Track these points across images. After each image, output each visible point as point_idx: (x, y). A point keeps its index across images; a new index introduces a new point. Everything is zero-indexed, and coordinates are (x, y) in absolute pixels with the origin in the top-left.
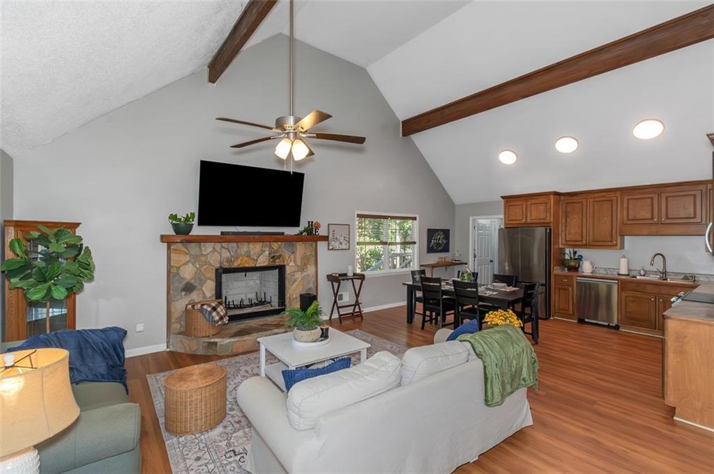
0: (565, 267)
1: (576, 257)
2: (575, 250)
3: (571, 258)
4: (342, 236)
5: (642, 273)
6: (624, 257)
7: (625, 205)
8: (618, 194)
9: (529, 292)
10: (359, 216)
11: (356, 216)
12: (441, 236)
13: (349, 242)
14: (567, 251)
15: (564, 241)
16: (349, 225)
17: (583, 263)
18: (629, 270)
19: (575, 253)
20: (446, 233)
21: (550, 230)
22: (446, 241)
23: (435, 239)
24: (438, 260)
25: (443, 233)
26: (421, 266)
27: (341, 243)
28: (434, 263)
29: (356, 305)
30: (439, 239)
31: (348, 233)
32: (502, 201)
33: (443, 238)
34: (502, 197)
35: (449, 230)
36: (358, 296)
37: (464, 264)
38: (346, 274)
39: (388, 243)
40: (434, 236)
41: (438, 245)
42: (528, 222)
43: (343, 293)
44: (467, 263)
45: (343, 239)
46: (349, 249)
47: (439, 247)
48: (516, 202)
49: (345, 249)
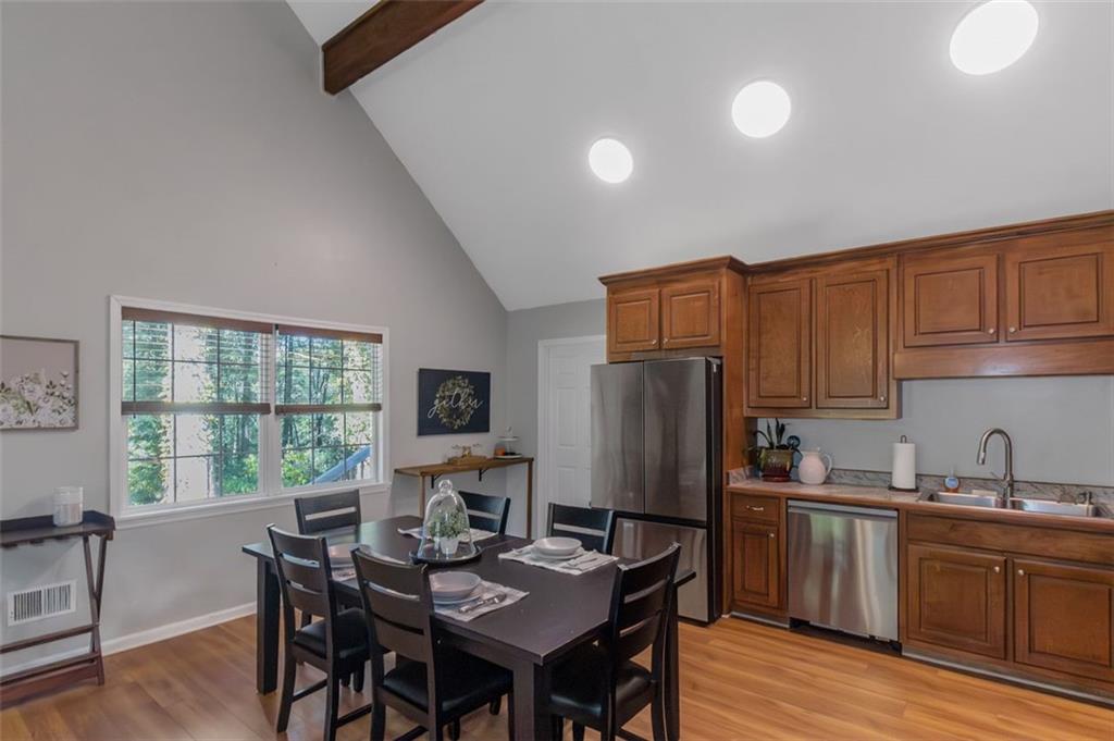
0: (759, 469)
1: (784, 441)
2: (781, 421)
3: (771, 444)
4: (36, 380)
5: (950, 483)
6: (904, 439)
7: (909, 294)
8: (891, 263)
9: (628, 599)
10: (129, 313)
11: (116, 313)
12: (463, 390)
13: (75, 404)
14: (762, 425)
15: (753, 397)
16: (76, 343)
17: (801, 457)
18: (918, 476)
19: (781, 430)
20: (480, 383)
21: (720, 367)
22: (478, 403)
23: (443, 398)
24: (452, 454)
25: (470, 383)
26: (396, 471)
27: (31, 408)
28: (440, 462)
29: (92, 629)
30: (458, 396)
31: (69, 371)
32: (602, 292)
33: (470, 395)
34: (601, 279)
35: (488, 374)
36: (96, 596)
37: (527, 464)
38: (51, 518)
39: (273, 409)
40: (441, 389)
41: (455, 412)
42: (664, 347)
43: (43, 588)
44: (530, 461)
45: (40, 391)
46: (75, 428)
47: (458, 418)
48: (637, 293)
49: (55, 429)
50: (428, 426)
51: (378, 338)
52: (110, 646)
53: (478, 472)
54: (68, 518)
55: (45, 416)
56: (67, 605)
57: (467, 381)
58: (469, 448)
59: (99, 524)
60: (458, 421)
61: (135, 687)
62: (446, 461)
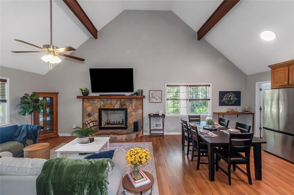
4: (157, 96)
9: (233, 139)
10: (167, 86)
13: (161, 99)
16: (161, 91)
20: (238, 94)
22: (237, 99)
23: (225, 98)
24: (228, 110)
25: (234, 94)
26: (213, 113)
27: (157, 100)
28: (225, 112)
29: (163, 130)
30: (230, 97)
31: (161, 95)
32: (270, 69)
33: (234, 97)
34: (268, 66)
35: (240, 92)
36: (163, 126)
37: (252, 115)
38: (159, 114)
39: (188, 100)
40: (225, 95)
41: (229, 101)
42: (290, 84)
43: (158, 123)
44: (254, 114)
45: (158, 97)
46: (161, 102)
47: (230, 102)
48: (281, 69)
49: (159, 102)
50: (222, 104)
51: (209, 86)
52: (165, 134)
53: (237, 115)
54: (161, 114)
55: (158, 101)
56: (160, 127)
57: (233, 94)
58: (233, 109)
59: (163, 116)
60: (231, 103)
61: (167, 139)
62: (227, 112)
